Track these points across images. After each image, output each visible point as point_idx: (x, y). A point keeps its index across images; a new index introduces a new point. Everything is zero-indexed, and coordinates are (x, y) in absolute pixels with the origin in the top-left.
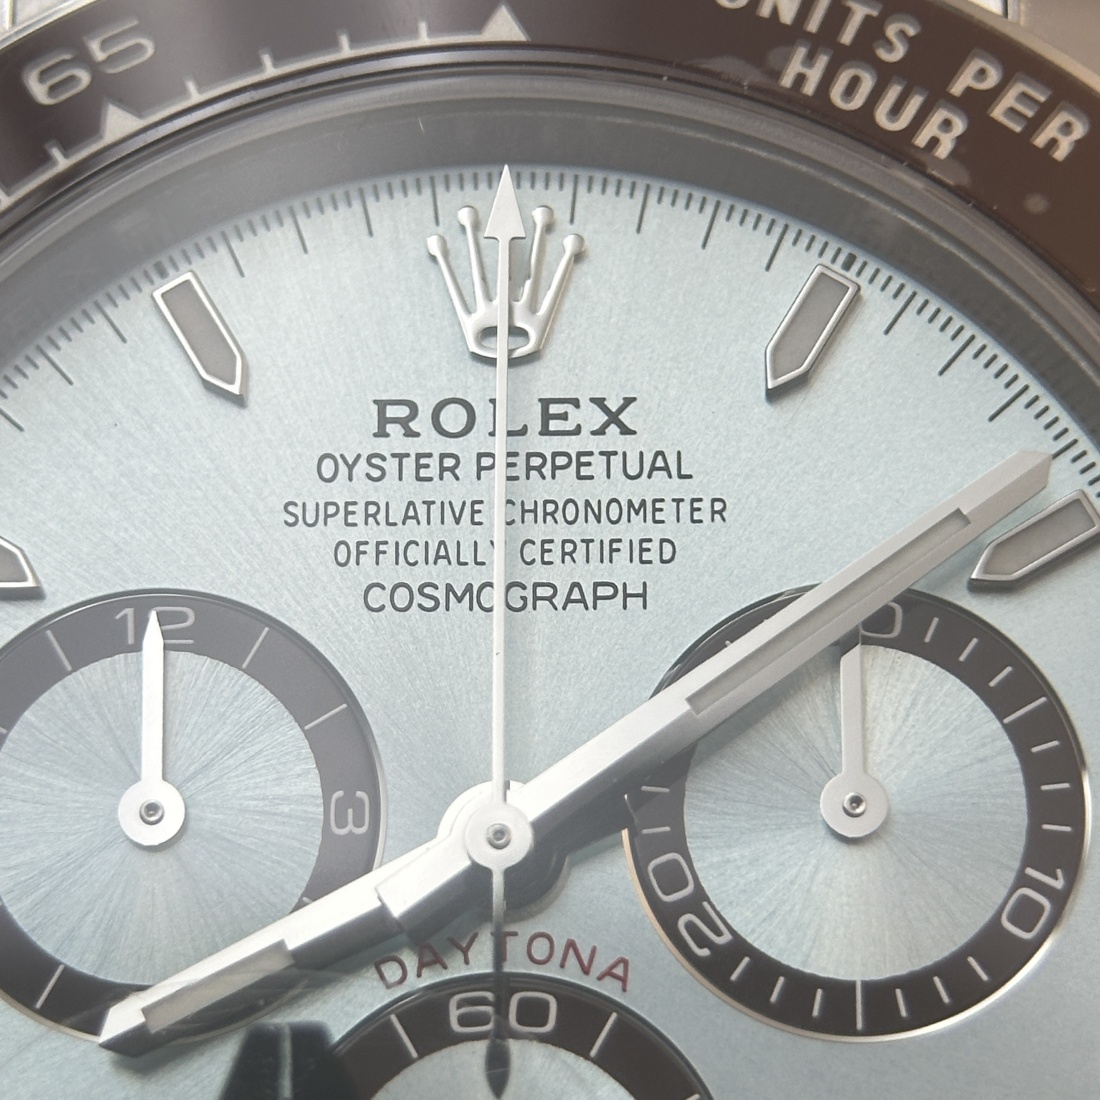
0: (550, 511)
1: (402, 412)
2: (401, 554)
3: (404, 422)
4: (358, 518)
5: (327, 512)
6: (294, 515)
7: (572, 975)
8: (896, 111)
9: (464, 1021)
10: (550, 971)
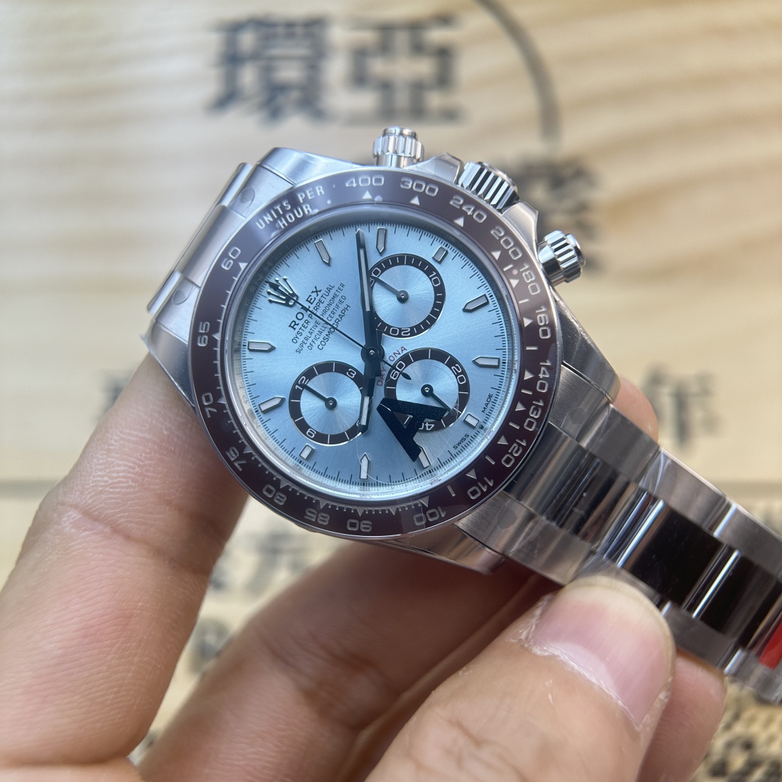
1: (294, 323)
7: (399, 356)
8: (299, 213)
9: (395, 377)
10: (396, 359)
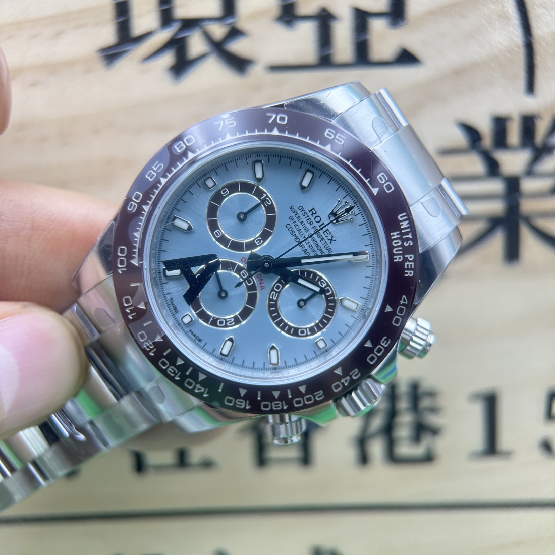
0: (314, 240)
2: (296, 225)
3: (313, 213)
4: (297, 216)
5: (295, 212)
6: (292, 208)
